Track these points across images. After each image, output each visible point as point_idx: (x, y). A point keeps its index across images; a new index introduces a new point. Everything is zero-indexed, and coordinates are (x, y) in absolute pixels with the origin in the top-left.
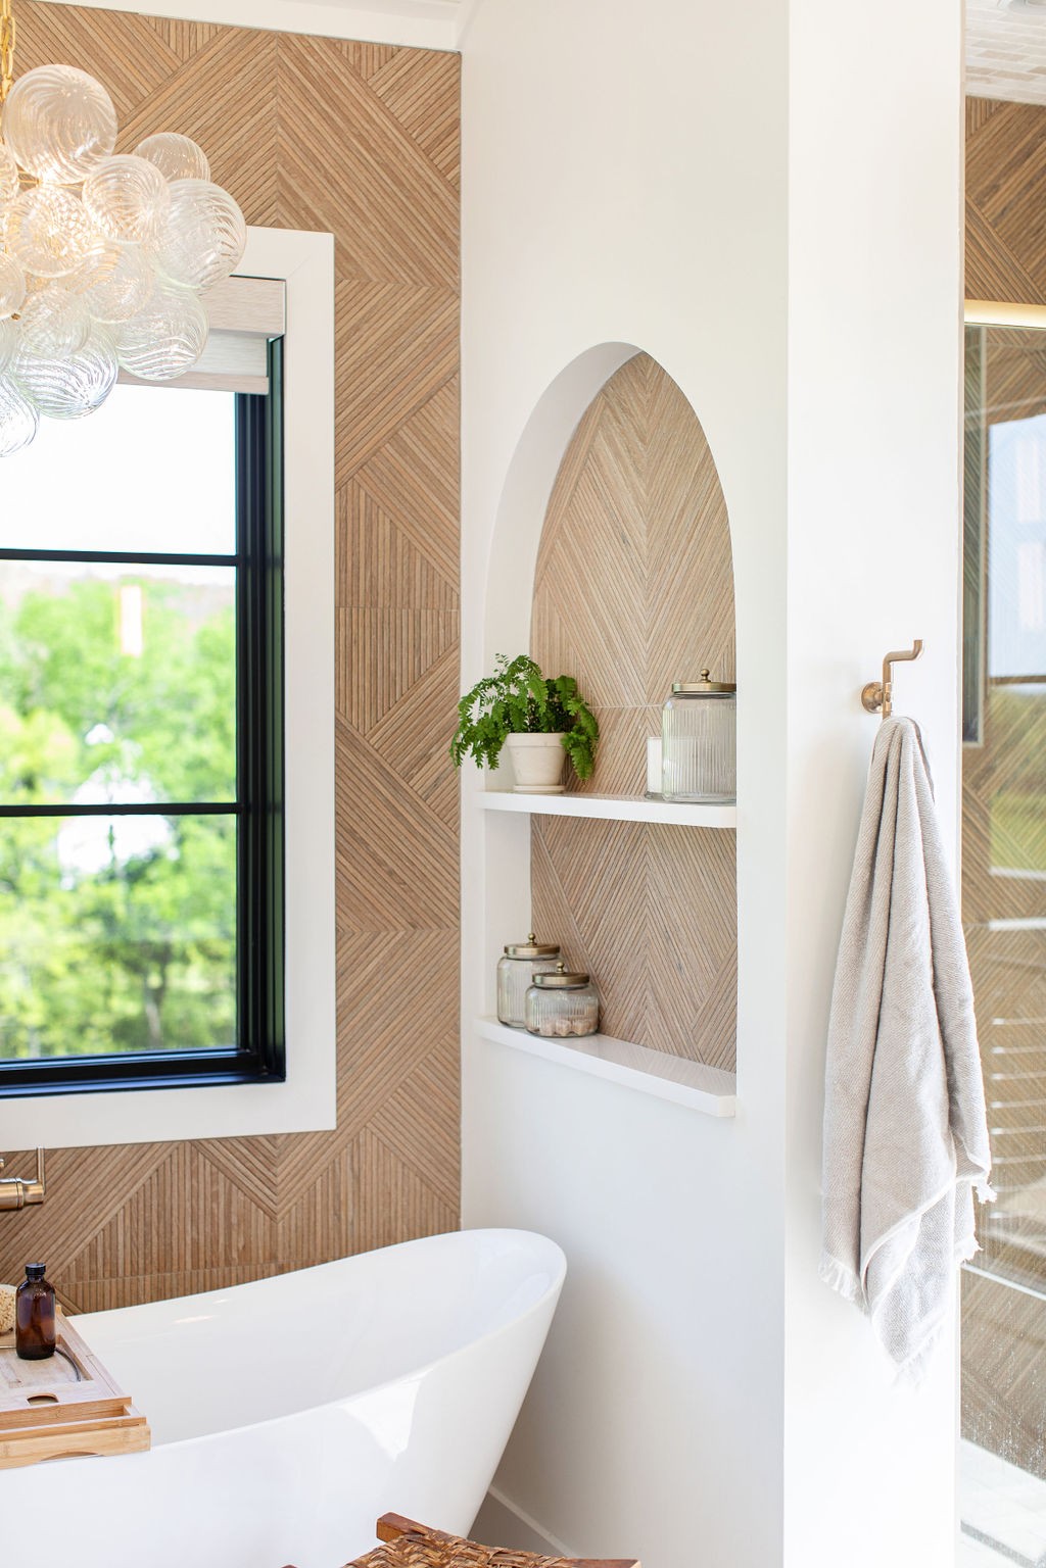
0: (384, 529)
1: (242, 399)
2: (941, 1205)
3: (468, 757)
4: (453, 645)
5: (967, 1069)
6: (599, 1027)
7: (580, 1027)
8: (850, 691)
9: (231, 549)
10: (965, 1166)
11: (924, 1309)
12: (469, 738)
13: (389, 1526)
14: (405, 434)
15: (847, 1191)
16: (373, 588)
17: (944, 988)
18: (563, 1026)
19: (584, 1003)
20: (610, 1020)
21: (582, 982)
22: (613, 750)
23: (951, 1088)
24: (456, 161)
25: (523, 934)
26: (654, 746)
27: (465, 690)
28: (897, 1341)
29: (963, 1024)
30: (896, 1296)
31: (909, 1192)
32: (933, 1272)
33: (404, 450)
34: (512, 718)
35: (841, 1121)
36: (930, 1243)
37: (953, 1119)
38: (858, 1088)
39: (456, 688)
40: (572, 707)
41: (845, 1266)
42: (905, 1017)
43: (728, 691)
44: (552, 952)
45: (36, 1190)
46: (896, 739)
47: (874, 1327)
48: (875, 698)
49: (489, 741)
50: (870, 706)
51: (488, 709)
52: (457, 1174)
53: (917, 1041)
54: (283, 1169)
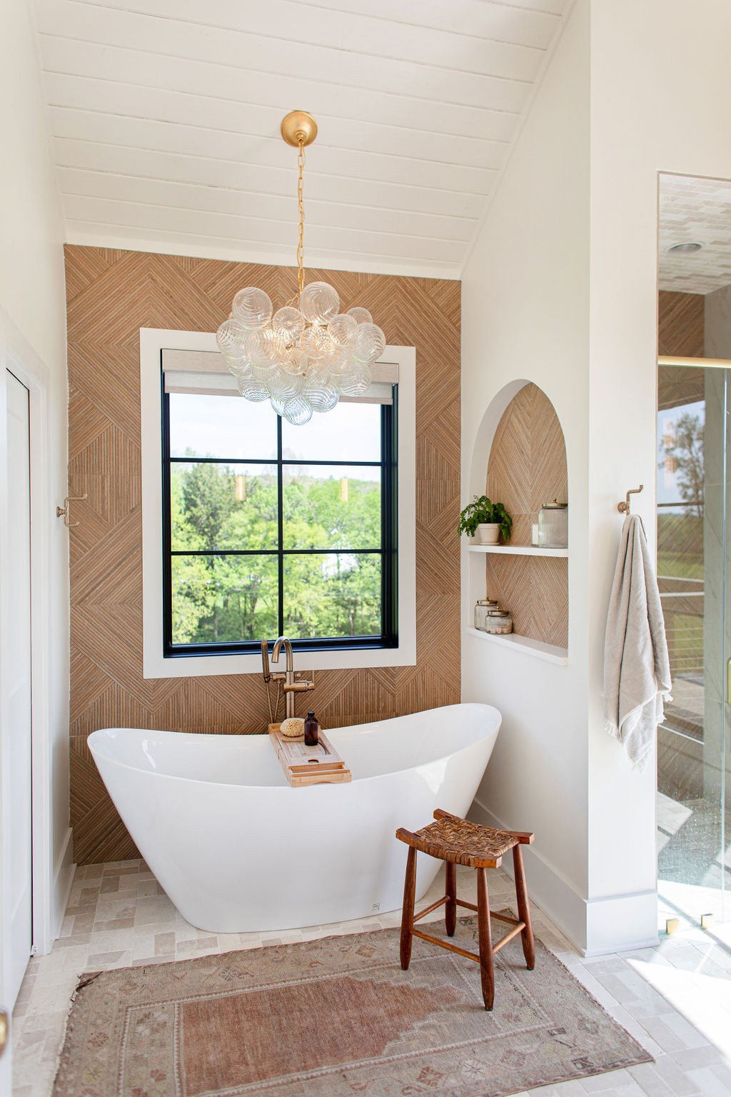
0: (433, 452)
1: (383, 406)
2: (651, 702)
3: (464, 533)
4: (458, 493)
5: (662, 650)
6: (512, 631)
7: (505, 630)
8: (613, 504)
9: (379, 460)
10: (661, 687)
11: (644, 742)
12: (464, 526)
13: (438, 814)
14: (441, 418)
15: (614, 696)
16: (429, 471)
17: (652, 618)
18: (499, 630)
19: (507, 622)
20: (517, 628)
21: (506, 614)
22: (518, 529)
23: (655, 657)
24: (459, 319)
25: (483, 596)
26: (535, 528)
27: (463, 509)
28: (633, 754)
29: (660, 633)
30: (633, 736)
31: (639, 696)
32: (646, 727)
33: (441, 423)
34: (481, 518)
35: (611, 669)
36: (646, 716)
37: (656, 669)
38: (618, 656)
39: (459, 508)
40: (503, 514)
41: (613, 725)
42: (637, 630)
43: (564, 506)
44: (495, 603)
45: (312, 685)
46: (632, 523)
47: (624, 749)
48: (623, 508)
49: (471, 527)
50: (621, 511)
51: (472, 515)
52: (460, 682)
53: (641, 639)
54: (397, 679)
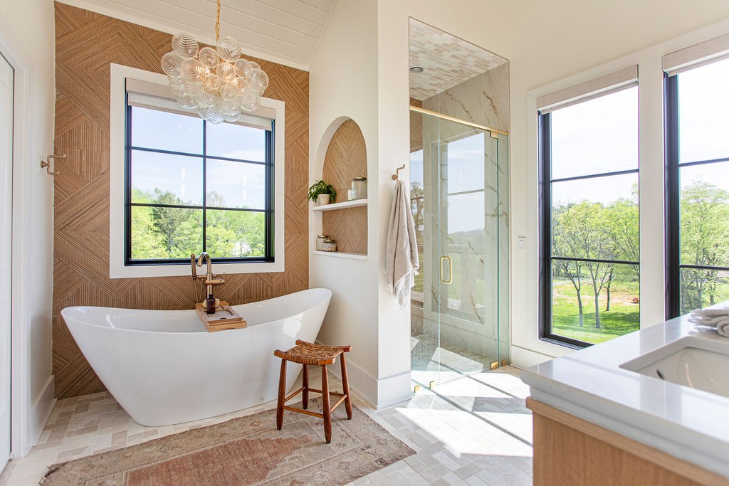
0: (294, 158)
1: (266, 131)
2: (409, 275)
3: (311, 200)
4: (307, 181)
5: (415, 247)
6: (337, 250)
7: (333, 250)
8: (390, 176)
9: (264, 162)
10: (414, 266)
11: (406, 295)
12: (311, 196)
13: (298, 342)
14: (298, 141)
15: (391, 272)
16: (292, 169)
17: (410, 231)
18: (330, 249)
19: (333, 246)
20: (339, 248)
21: (333, 242)
22: (339, 197)
23: (411, 251)
24: (308, 92)
25: (321, 234)
26: (349, 191)
27: (310, 186)
28: (401, 302)
29: (414, 239)
30: (401, 293)
31: (404, 271)
32: (407, 288)
33: (298, 144)
34: (320, 191)
35: (390, 258)
36: (407, 283)
37: (412, 258)
38: (394, 251)
39: (308, 186)
40: (331, 189)
41: (391, 287)
42: (403, 237)
43: (364, 179)
44: (327, 237)
45: (223, 281)
46: (400, 184)
47: (396, 300)
48: (395, 177)
49: (315, 197)
50: (394, 179)
51: (315, 190)
52: (308, 281)
53: (405, 242)
54: (274, 279)
